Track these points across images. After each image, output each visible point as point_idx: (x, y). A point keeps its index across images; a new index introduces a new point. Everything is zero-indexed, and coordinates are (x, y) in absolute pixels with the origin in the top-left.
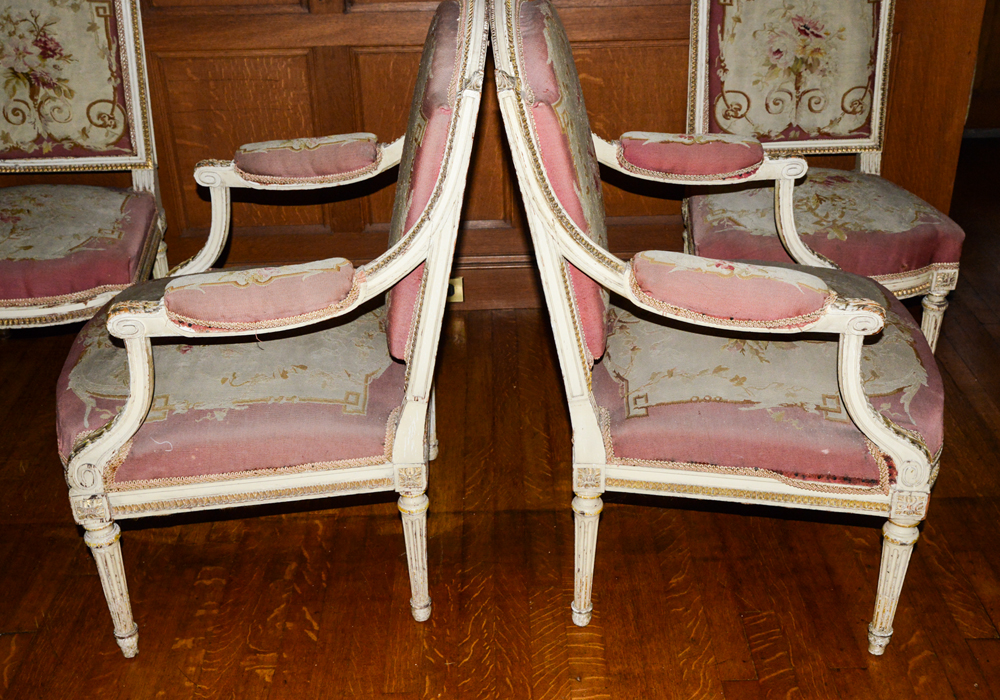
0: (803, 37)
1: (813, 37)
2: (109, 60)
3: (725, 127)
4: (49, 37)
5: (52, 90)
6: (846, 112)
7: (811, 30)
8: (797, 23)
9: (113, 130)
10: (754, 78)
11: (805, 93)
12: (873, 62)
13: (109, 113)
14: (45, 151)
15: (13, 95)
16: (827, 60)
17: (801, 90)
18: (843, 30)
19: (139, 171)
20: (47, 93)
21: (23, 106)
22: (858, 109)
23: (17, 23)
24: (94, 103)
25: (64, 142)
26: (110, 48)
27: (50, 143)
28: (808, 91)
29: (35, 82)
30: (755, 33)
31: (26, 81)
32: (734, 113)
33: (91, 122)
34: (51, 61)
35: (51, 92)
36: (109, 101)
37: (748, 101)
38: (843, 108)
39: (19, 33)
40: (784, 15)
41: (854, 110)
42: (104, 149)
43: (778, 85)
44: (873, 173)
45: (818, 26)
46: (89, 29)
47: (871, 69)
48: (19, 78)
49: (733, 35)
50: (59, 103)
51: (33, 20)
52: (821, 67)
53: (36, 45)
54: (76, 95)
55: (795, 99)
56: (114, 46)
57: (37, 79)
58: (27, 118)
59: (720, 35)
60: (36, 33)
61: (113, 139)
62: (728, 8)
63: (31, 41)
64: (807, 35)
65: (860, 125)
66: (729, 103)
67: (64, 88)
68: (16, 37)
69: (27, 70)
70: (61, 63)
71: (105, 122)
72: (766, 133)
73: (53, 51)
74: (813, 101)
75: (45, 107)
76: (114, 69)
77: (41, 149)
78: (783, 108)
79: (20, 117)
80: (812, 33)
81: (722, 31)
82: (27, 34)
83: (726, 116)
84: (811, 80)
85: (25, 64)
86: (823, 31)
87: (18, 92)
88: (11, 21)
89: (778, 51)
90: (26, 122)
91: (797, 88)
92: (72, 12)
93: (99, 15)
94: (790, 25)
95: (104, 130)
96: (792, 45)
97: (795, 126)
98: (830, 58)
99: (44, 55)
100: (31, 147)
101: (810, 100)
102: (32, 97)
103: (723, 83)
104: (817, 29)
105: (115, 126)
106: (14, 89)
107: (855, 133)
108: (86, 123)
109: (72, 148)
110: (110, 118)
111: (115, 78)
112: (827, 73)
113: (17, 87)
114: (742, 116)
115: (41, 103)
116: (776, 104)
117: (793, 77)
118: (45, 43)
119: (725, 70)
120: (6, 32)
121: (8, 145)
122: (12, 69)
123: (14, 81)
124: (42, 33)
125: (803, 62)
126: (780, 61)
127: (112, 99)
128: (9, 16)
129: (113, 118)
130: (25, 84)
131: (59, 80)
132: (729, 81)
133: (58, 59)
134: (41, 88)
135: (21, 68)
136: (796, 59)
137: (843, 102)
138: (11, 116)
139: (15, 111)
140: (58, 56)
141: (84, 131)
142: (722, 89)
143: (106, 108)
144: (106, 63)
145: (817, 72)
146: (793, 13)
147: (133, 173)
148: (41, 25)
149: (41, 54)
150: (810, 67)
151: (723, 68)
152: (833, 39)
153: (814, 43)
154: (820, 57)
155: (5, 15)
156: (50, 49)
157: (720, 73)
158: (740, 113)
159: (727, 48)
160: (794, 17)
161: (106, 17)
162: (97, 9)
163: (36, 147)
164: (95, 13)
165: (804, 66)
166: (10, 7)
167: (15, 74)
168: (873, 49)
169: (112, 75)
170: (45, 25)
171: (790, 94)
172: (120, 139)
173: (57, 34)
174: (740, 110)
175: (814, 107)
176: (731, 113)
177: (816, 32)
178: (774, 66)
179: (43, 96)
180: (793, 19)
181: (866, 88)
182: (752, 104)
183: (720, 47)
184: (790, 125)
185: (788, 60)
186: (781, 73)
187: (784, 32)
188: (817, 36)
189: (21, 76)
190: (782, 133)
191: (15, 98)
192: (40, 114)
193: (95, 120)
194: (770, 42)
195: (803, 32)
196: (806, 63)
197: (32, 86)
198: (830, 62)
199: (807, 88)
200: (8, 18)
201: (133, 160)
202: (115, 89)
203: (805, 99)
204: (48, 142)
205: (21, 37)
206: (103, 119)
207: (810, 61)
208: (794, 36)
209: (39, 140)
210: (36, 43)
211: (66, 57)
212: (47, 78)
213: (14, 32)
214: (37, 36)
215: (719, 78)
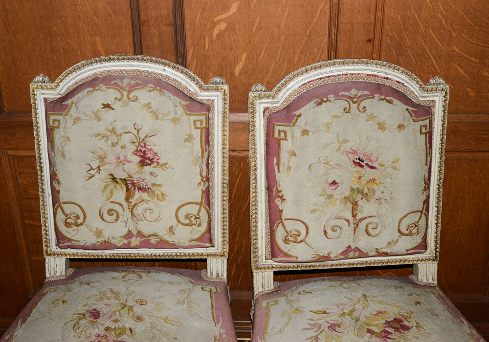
0: (358, 168)
1: (368, 169)
2: (201, 167)
3: (286, 251)
4: (149, 147)
5: (146, 194)
6: (403, 234)
7: (365, 162)
8: (351, 156)
9: (198, 228)
10: (312, 208)
11: (361, 220)
12: (427, 187)
13: (195, 214)
14: (133, 245)
15: (110, 198)
16: (382, 189)
17: (358, 217)
18: (397, 161)
19: (214, 260)
20: (141, 196)
21: (118, 208)
22: (415, 231)
23: (120, 135)
24: (184, 205)
25: (151, 238)
26: (202, 157)
27: (139, 238)
28: (365, 218)
29: (131, 186)
30: (310, 166)
31: (124, 186)
32: (293, 238)
33: (178, 221)
34: (148, 169)
35: (145, 196)
36: (197, 203)
37: (307, 228)
38: (399, 231)
39: (120, 144)
40: (339, 149)
41: (411, 232)
42: (188, 244)
43: (335, 214)
44: (431, 281)
45: (372, 158)
46: (186, 140)
47: (425, 194)
48: (117, 183)
49: (289, 168)
50: (151, 205)
51: (135, 132)
52: (376, 196)
53: (136, 155)
54: (167, 198)
55: (352, 226)
56: (206, 154)
57: (133, 184)
58: (121, 217)
59: (276, 167)
60: (137, 144)
61: (197, 236)
62: (283, 143)
63: (132, 151)
64: (362, 166)
65: (417, 244)
66: (288, 230)
67: (158, 192)
68: (118, 147)
69: (125, 176)
70: (157, 171)
71: (191, 222)
72: (326, 255)
73: (151, 160)
74: (370, 227)
75: (138, 208)
76: (204, 174)
77: (129, 243)
78: (341, 234)
79: (114, 217)
80: (367, 165)
81: (278, 164)
82: (129, 145)
83: (286, 241)
84: (366, 208)
85: (124, 171)
86: (378, 162)
87: (114, 195)
88: (115, 133)
89: (334, 183)
90: (119, 220)
91: (354, 216)
92: (172, 125)
93: (196, 128)
94: (345, 157)
95: (189, 228)
96: (348, 176)
97: (353, 247)
98: (385, 187)
99: (143, 163)
100: (120, 241)
101: (367, 227)
102: (127, 199)
103: (281, 211)
104: (371, 161)
105: (200, 225)
106: (112, 192)
107: (413, 251)
108: (174, 222)
109: (158, 243)
110: (196, 218)
111: (204, 182)
112: (383, 201)
113: (114, 191)
114: (301, 241)
115: (135, 205)
116: (333, 230)
117: (350, 205)
118: (144, 152)
119: (283, 200)
120: (110, 143)
121: (100, 240)
122: (112, 175)
123: (112, 186)
124: (142, 144)
125: (359, 192)
126: (336, 191)
127: (200, 201)
128: (113, 129)
129: (199, 218)
130: (122, 188)
131: (154, 185)
132: (287, 209)
133: (155, 167)
134: (137, 192)
135: (120, 174)
136: (352, 189)
137: (399, 226)
138: (106, 216)
139: (110, 212)
140: (155, 164)
141: (171, 230)
142: (280, 216)
143: (193, 209)
144: (198, 170)
145: (373, 201)
146: (348, 147)
147: (208, 261)
148: (142, 137)
149: (140, 162)
150: (366, 196)
151: (281, 197)
152: (388, 170)
153: (368, 173)
154: (376, 187)
155: (110, 127)
156: (149, 159)
157: (278, 201)
158: (299, 239)
159: (284, 180)
160: (349, 150)
161: (201, 129)
162: (195, 121)
163: (126, 242)
164: (193, 126)
165: (360, 196)
166: (115, 121)
167: (114, 179)
168: (427, 176)
169: (202, 180)
170: (146, 137)
171: (348, 221)
172: (203, 235)
173: (156, 145)
174: (299, 236)
175: (371, 231)
176: (291, 239)
177: (370, 164)
178: (330, 197)
179: (137, 199)
180: (347, 152)
181: (421, 212)
182: (311, 231)
183: (277, 178)
184: (349, 247)
185: (344, 190)
186: (338, 203)
187: (339, 165)
188: (372, 167)
189: (119, 181)
190: (342, 254)
191: (111, 200)
192: (132, 214)
193: (182, 220)
194: (326, 174)
195: (359, 163)
196: (362, 192)
197: (128, 190)
198: (385, 192)
199: (364, 216)
200: (113, 131)
201: (211, 250)
202: (203, 192)
203: (362, 225)
204: (137, 237)
205: (122, 147)
206: (189, 220)
207: (366, 191)
208: (349, 168)
209: (129, 235)
210: (136, 152)
211: (162, 165)
212: (142, 184)
213: (117, 143)
214: (138, 147)
215: (278, 207)
